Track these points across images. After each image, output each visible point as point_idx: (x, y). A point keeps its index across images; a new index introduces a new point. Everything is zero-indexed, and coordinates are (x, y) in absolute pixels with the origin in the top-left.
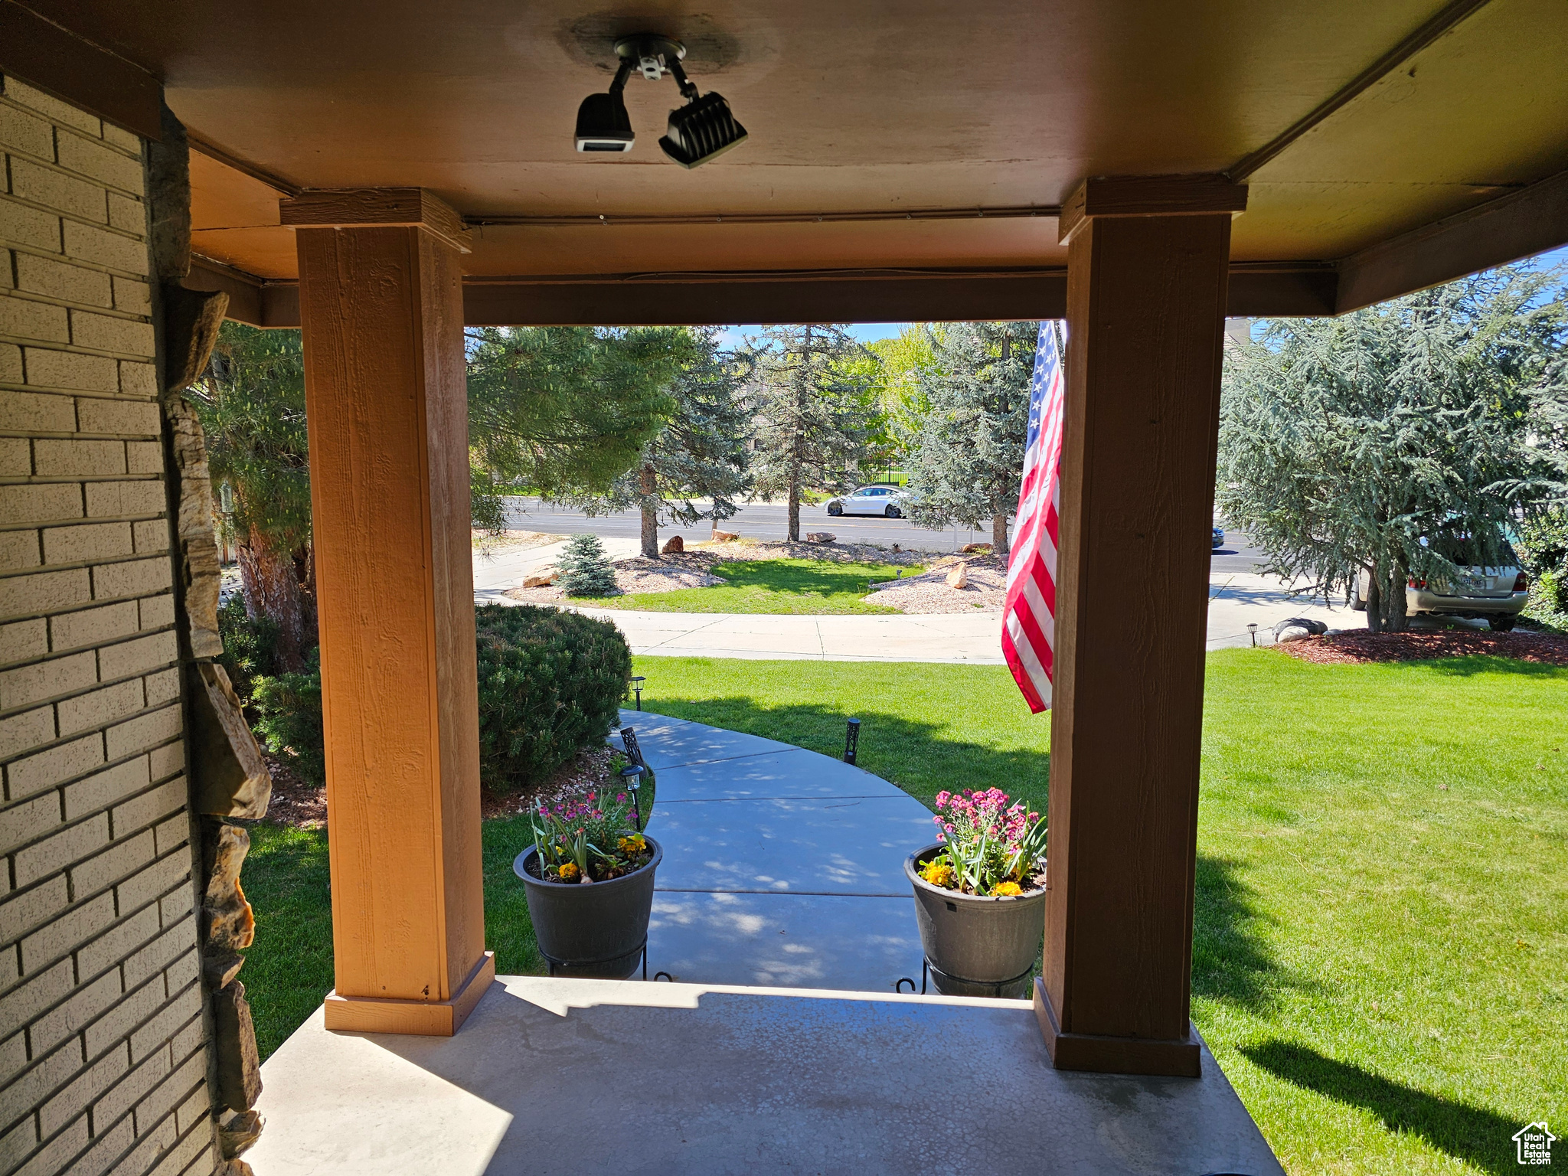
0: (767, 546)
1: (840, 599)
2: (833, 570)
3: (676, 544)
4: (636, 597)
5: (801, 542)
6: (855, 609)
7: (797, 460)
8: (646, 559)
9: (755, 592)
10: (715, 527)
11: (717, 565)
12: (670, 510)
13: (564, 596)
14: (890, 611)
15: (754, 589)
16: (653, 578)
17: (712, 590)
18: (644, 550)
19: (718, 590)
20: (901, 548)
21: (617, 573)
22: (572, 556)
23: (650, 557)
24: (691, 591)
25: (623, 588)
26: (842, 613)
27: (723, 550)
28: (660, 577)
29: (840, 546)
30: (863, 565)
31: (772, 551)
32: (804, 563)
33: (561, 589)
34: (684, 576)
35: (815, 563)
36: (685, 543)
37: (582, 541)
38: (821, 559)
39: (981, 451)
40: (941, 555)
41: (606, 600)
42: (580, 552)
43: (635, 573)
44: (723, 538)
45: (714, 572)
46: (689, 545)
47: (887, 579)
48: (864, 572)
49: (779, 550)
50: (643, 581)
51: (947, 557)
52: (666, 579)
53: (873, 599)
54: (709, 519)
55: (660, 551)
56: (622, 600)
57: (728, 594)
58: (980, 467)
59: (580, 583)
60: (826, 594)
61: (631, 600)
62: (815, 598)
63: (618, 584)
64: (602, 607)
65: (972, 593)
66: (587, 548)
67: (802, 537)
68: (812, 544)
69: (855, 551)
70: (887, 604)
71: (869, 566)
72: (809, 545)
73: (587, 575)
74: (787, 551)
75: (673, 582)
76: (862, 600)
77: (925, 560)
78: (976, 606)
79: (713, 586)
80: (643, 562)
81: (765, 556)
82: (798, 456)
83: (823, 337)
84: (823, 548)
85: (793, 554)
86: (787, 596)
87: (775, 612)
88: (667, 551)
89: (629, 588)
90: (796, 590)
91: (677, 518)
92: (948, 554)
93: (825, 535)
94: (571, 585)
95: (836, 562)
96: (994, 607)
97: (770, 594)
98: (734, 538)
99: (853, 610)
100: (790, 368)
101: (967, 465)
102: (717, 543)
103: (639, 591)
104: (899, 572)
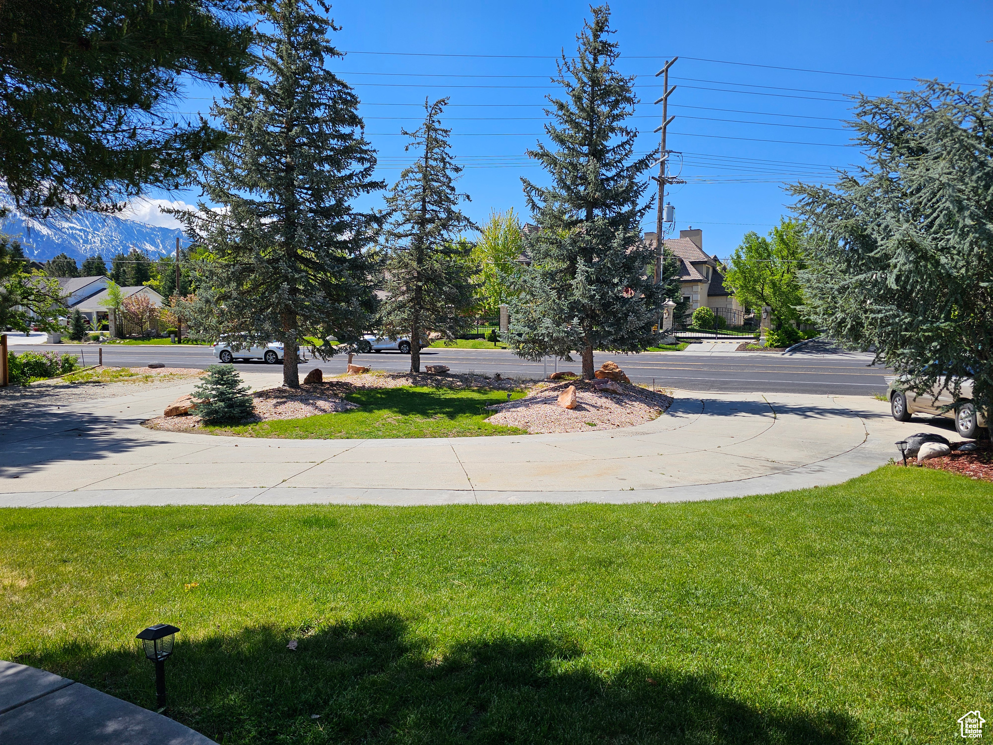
0: (394, 377)
1: (465, 421)
2: (451, 395)
3: (316, 376)
4: (273, 424)
5: (422, 373)
6: (483, 430)
7: (417, 307)
8: (287, 388)
9: (386, 416)
10: (350, 362)
11: (352, 393)
12: (310, 347)
13: (201, 425)
14: (515, 432)
15: (385, 413)
16: (291, 405)
17: (345, 416)
18: (285, 381)
19: (352, 415)
20: (502, 377)
21: (256, 401)
22: (209, 386)
23: (290, 387)
24: (326, 416)
25: (261, 415)
26: (472, 435)
27: (357, 380)
28: (297, 405)
29: (453, 376)
30: (473, 391)
31: (398, 380)
32: (425, 390)
33: (198, 418)
34: (321, 403)
35: (434, 390)
36: (324, 376)
37: (219, 372)
38: (439, 386)
39: (577, 294)
40: (535, 382)
41: (241, 428)
42: (217, 383)
43: (275, 401)
44: (357, 371)
45: (349, 398)
46: (326, 377)
47: (498, 402)
48: (476, 396)
49: (404, 379)
50: (281, 409)
51: (540, 383)
52: (303, 406)
53: (497, 419)
54: (343, 353)
55: (301, 381)
56: (257, 427)
57: (361, 418)
58: (575, 306)
59: (216, 412)
60: (452, 416)
61: (266, 427)
62: (440, 420)
63: (257, 412)
64: (234, 434)
65: (583, 413)
66: (225, 380)
67: (422, 369)
68: (430, 374)
69: (467, 380)
70: (512, 424)
71: (479, 391)
72: (427, 377)
73: (222, 404)
74: (411, 380)
75: (310, 408)
76: (486, 421)
77: (523, 386)
78: (589, 424)
79: (347, 411)
80: (285, 391)
81: (391, 384)
82: (419, 303)
83: (436, 211)
84: (439, 378)
85: (415, 383)
86: (418, 419)
87: (408, 436)
88: (307, 381)
89: (266, 416)
90: (424, 413)
91: (317, 354)
92: (539, 381)
93: (441, 367)
94: (208, 414)
95: (451, 388)
96: (605, 425)
97: (400, 417)
98: (366, 371)
99: (481, 432)
100: (410, 235)
101: (565, 304)
102: (352, 375)
103: (276, 418)
104: (509, 396)
